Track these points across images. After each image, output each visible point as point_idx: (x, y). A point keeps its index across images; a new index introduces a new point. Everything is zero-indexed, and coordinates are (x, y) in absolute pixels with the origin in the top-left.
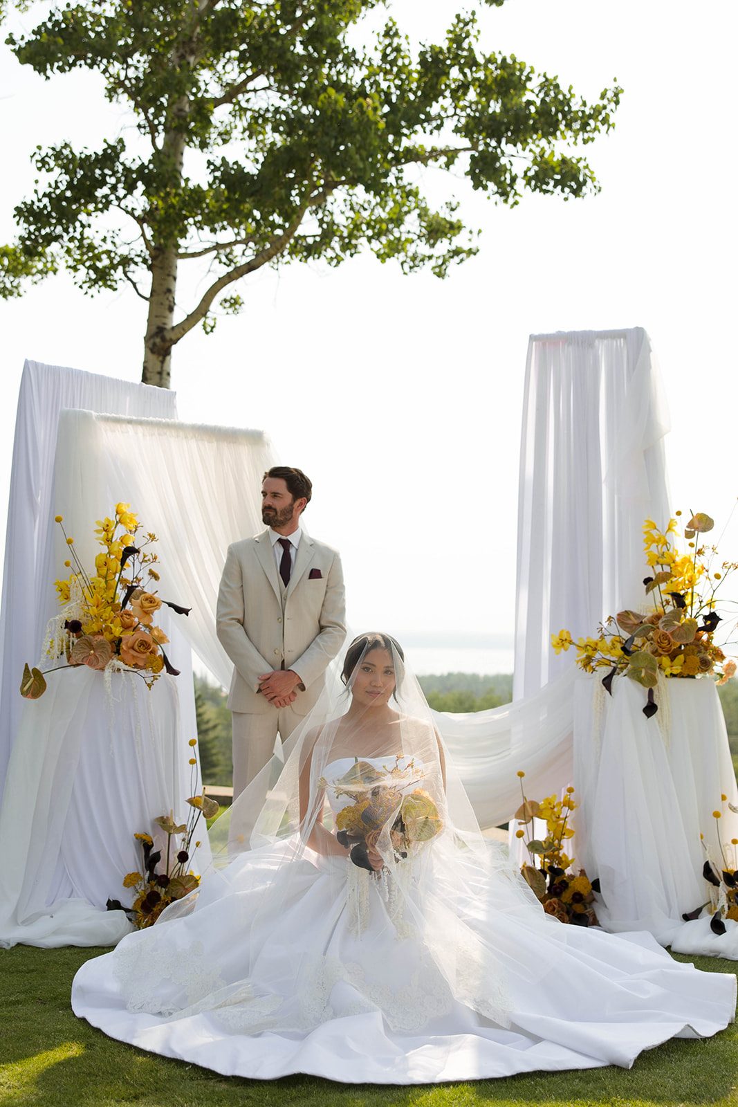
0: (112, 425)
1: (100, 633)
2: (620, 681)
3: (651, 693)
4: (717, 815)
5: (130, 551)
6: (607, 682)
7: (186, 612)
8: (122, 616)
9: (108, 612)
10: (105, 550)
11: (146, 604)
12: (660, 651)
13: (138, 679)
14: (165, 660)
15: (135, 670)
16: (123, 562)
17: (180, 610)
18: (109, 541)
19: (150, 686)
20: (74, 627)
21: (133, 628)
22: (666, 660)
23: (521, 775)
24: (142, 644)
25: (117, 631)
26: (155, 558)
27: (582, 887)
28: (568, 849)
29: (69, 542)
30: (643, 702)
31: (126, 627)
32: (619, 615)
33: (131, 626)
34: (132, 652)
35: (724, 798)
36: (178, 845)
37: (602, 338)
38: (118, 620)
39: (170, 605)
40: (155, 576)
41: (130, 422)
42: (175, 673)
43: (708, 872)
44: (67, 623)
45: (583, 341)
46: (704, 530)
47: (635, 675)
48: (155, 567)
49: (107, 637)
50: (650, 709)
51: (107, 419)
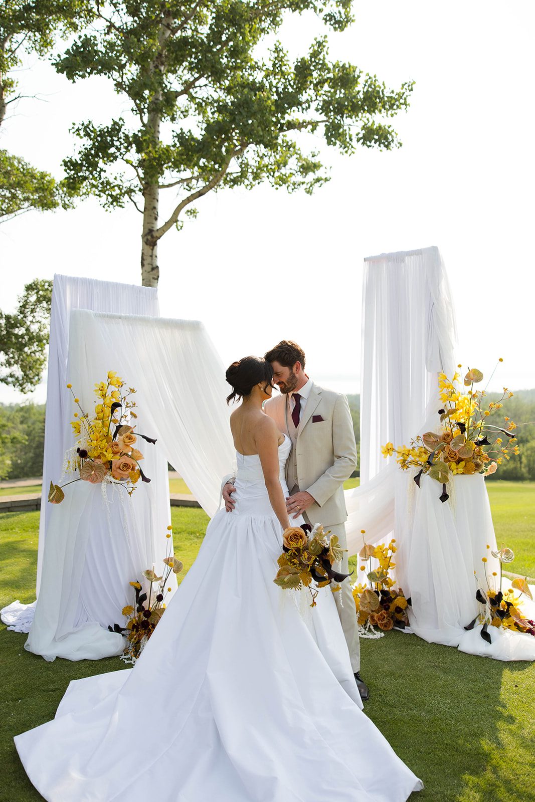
0: (107, 320)
1: (99, 457)
2: (425, 478)
3: (444, 486)
4: (484, 560)
5: (116, 405)
6: (417, 479)
7: (154, 442)
8: (112, 446)
9: (104, 443)
10: (101, 401)
11: (127, 440)
12: (450, 458)
13: (121, 488)
14: (141, 472)
15: (122, 482)
16: (112, 412)
17: (149, 440)
18: (104, 396)
19: (130, 493)
20: (83, 454)
21: (120, 453)
22: (454, 465)
23: (363, 532)
24: (125, 466)
25: (109, 456)
26: (134, 404)
27: (399, 602)
28: (391, 575)
29: (76, 401)
30: (440, 493)
31: (115, 453)
32: (424, 436)
33: (119, 452)
34: (119, 470)
35: (488, 547)
37: (409, 255)
38: (110, 450)
39: (144, 437)
40: (134, 415)
42: (148, 481)
43: (479, 596)
44: (79, 449)
45: (397, 258)
46: (478, 380)
47: (434, 475)
48: (134, 410)
49: (103, 460)
50: (444, 497)
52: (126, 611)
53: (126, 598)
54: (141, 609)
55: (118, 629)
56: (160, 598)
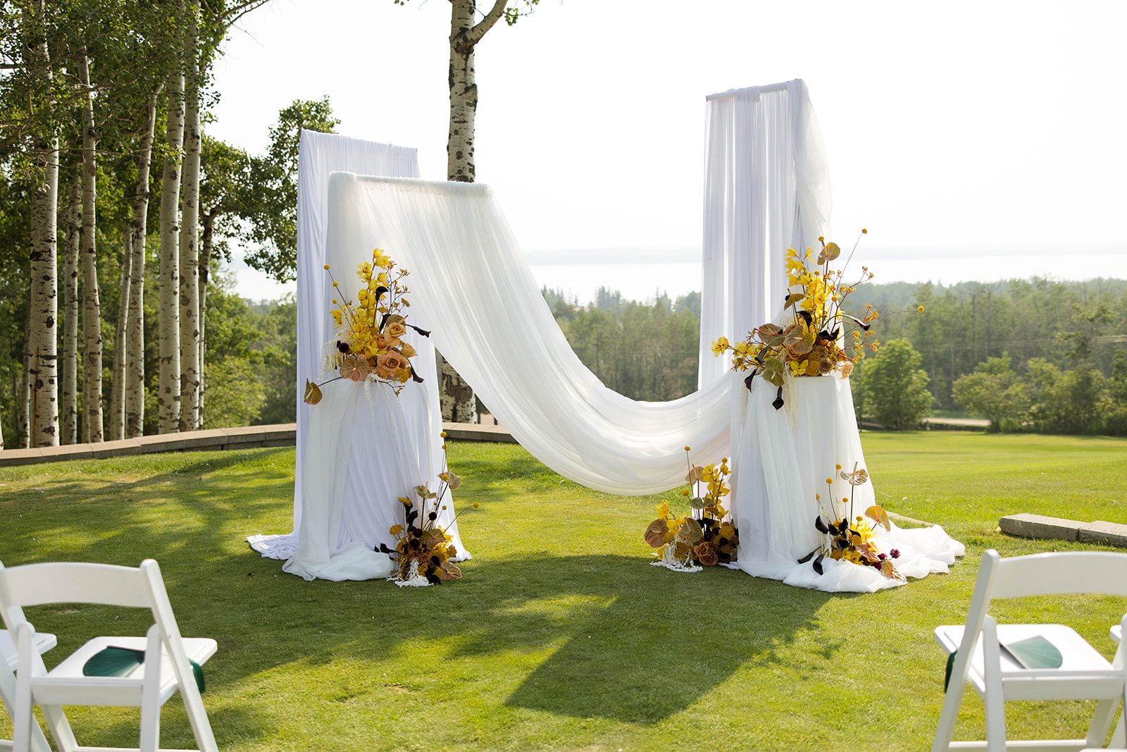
0: (370, 183)
1: (362, 352)
2: (758, 380)
3: (780, 390)
4: (829, 481)
5: (381, 290)
6: (748, 382)
7: (427, 334)
8: (378, 339)
9: (368, 336)
10: (366, 285)
11: (394, 331)
12: (791, 357)
13: (387, 388)
14: (412, 371)
15: (388, 381)
16: (377, 298)
17: (422, 333)
18: (369, 279)
19: (397, 393)
20: (343, 347)
21: (386, 348)
22: (794, 364)
23: (688, 449)
24: (391, 362)
25: (374, 350)
26: (406, 289)
27: (725, 533)
28: (724, 502)
29: (335, 285)
30: (774, 398)
31: (381, 347)
32: (760, 328)
33: (386, 346)
34: (384, 367)
35: (838, 467)
36: (430, 507)
37: (765, 92)
38: (375, 343)
39: (416, 329)
40: (406, 303)
41: (386, 181)
42: (420, 380)
43: (819, 524)
44: (339, 342)
45: (749, 96)
46: (832, 258)
47: (767, 376)
48: (405, 296)
49: (367, 355)
50: (778, 403)
51: (366, 179)
52: (395, 531)
53: (393, 517)
54: (411, 529)
55: (384, 549)
56: (433, 516)
